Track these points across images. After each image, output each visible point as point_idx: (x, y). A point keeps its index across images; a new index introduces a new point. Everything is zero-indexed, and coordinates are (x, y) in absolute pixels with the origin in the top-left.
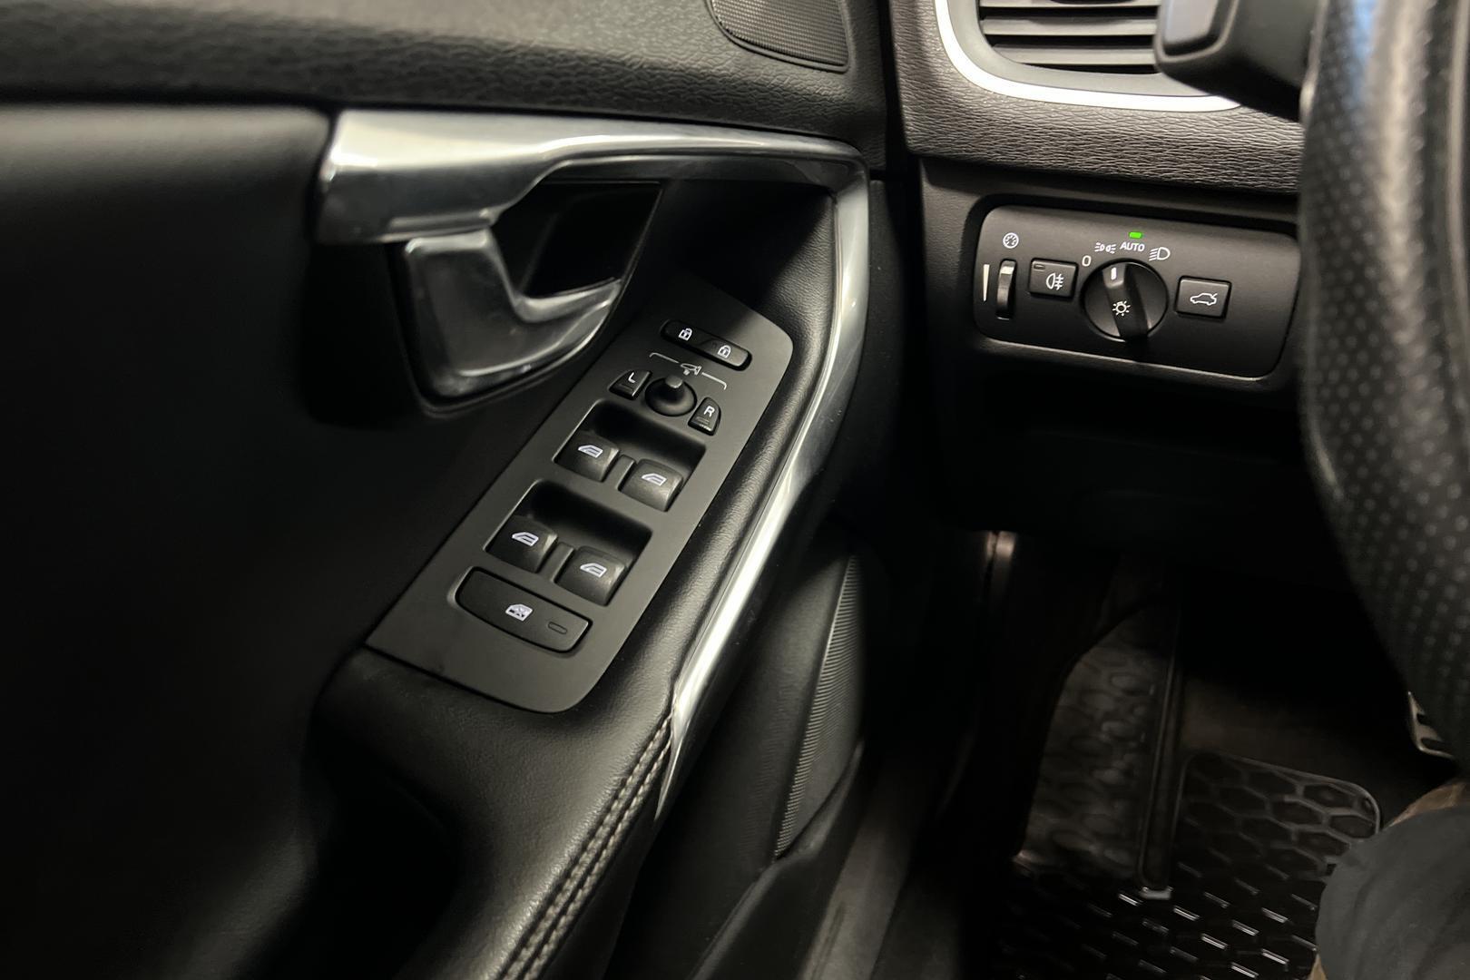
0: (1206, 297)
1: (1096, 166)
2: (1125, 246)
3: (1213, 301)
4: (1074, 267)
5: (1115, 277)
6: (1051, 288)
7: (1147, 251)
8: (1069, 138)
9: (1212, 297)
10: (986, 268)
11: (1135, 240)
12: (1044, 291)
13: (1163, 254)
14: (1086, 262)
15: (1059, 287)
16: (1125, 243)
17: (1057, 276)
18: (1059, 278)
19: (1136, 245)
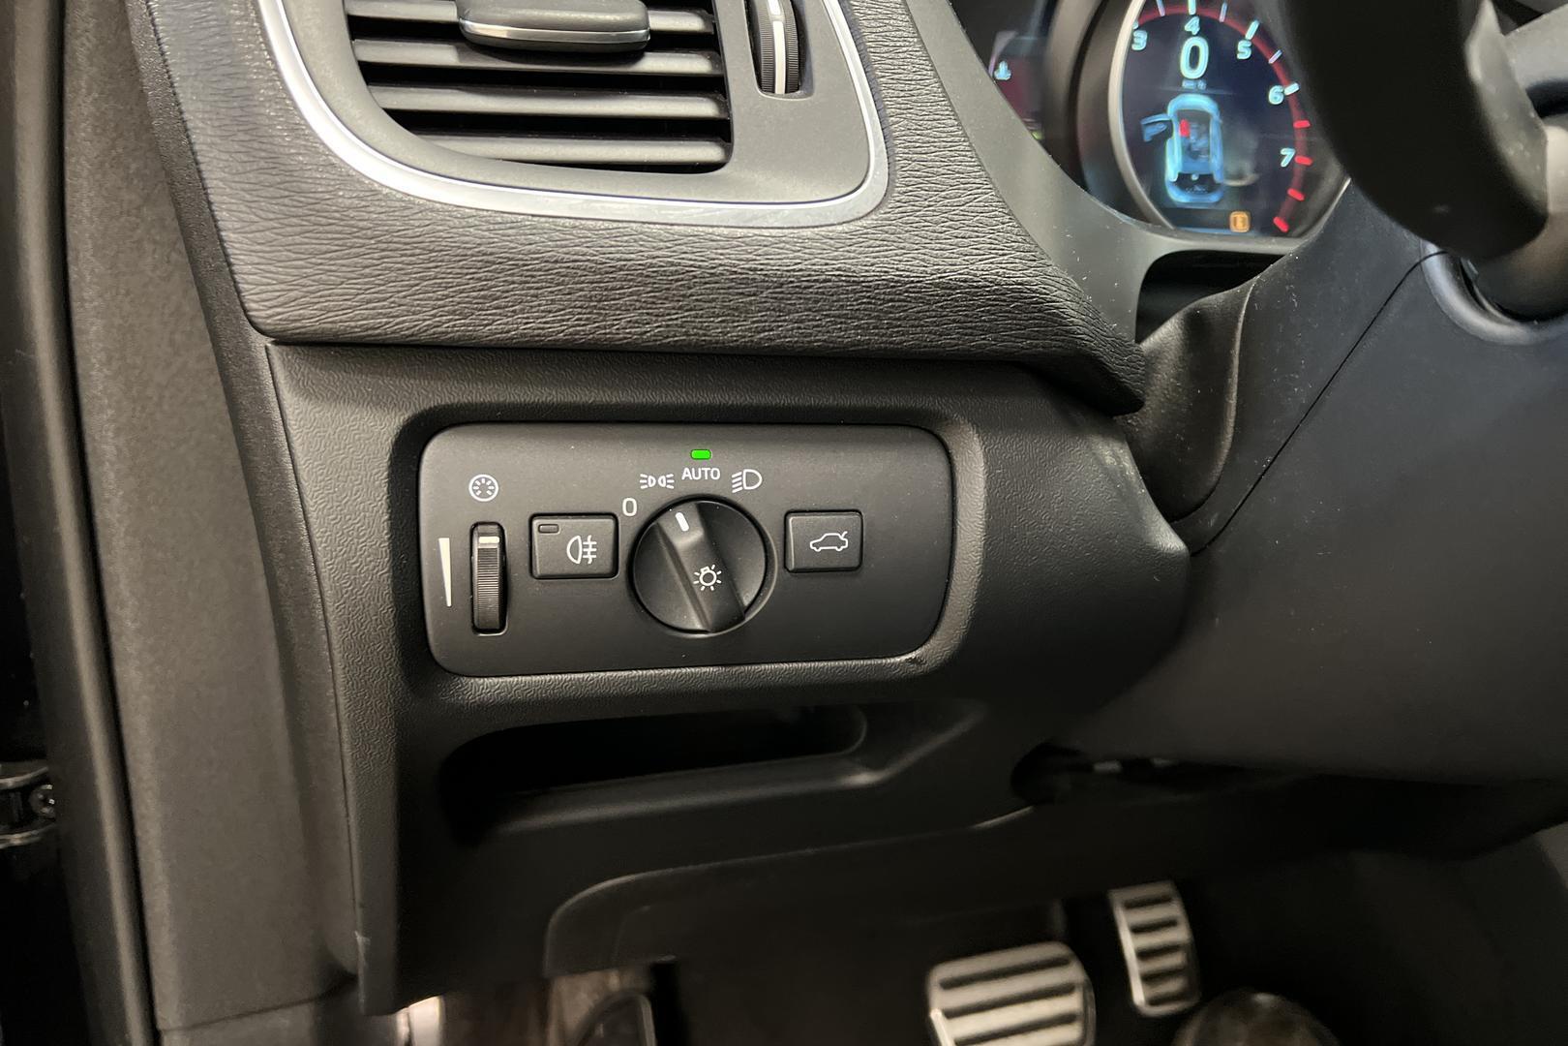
0: (830, 540)
1: (648, 328)
2: (687, 473)
3: (843, 543)
4: (610, 522)
5: (685, 530)
6: (578, 562)
7: (726, 478)
8: (591, 278)
9: (842, 538)
10: (444, 544)
11: (704, 462)
12: (567, 570)
13: (751, 479)
14: (630, 509)
15: (590, 557)
16: (687, 470)
17: (584, 539)
18: (590, 543)
19: (706, 469)
